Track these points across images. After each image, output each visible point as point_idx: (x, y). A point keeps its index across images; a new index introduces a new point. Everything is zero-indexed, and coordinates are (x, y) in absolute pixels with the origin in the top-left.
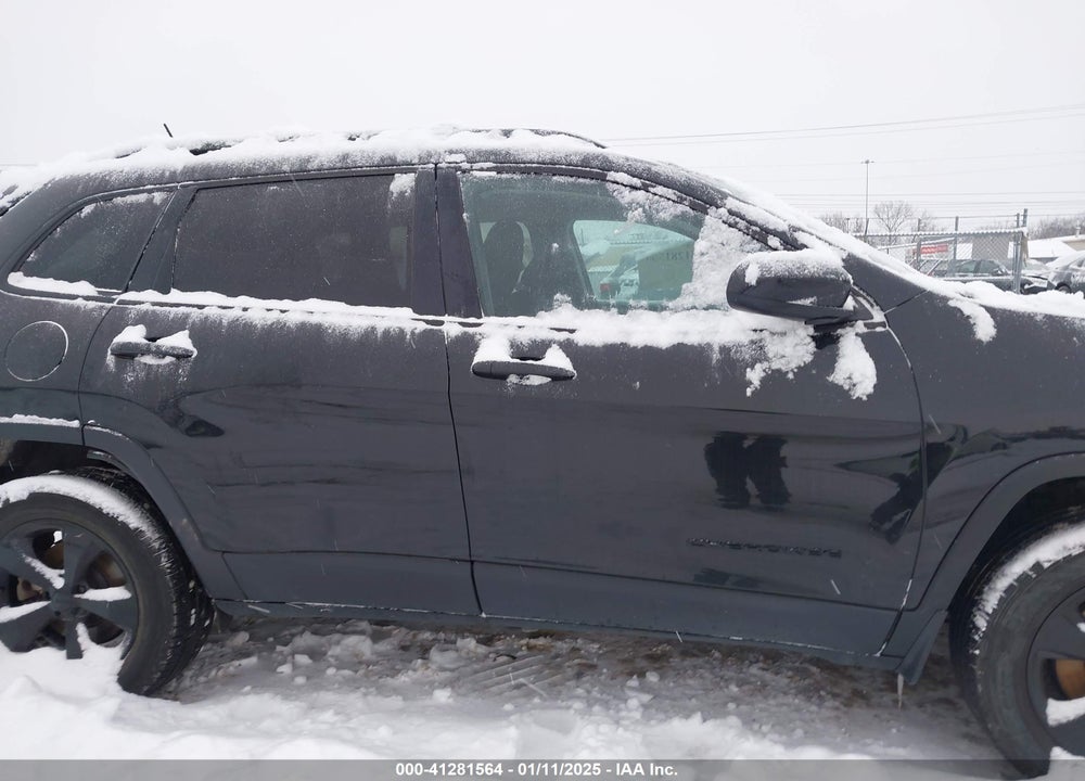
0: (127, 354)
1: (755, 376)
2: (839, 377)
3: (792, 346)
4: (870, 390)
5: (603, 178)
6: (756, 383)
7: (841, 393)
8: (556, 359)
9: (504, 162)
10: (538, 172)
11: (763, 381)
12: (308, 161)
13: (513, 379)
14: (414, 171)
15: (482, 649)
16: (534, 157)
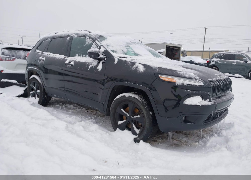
0: (40, 60)
1: (90, 67)
2: (98, 68)
3: (95, 63)
4: (100, 70)
5: (86, 37)
6: (90, 68)
7: (97, 70)
8: (72, 63)
9: (78, 35)
10: (80, 36)
11: (91, 68)
12: (62, 35)
13: (68, 65)
14: (70, 36)
15: (85, 110)
16: (80, 34)
